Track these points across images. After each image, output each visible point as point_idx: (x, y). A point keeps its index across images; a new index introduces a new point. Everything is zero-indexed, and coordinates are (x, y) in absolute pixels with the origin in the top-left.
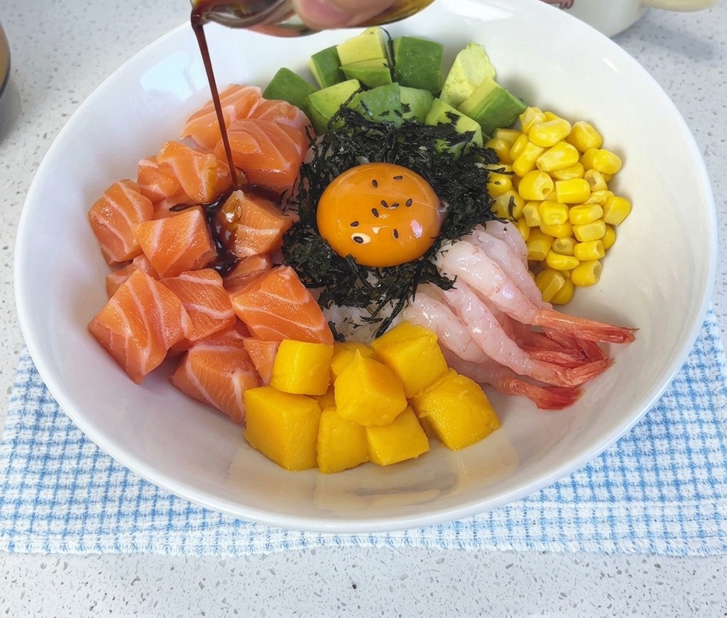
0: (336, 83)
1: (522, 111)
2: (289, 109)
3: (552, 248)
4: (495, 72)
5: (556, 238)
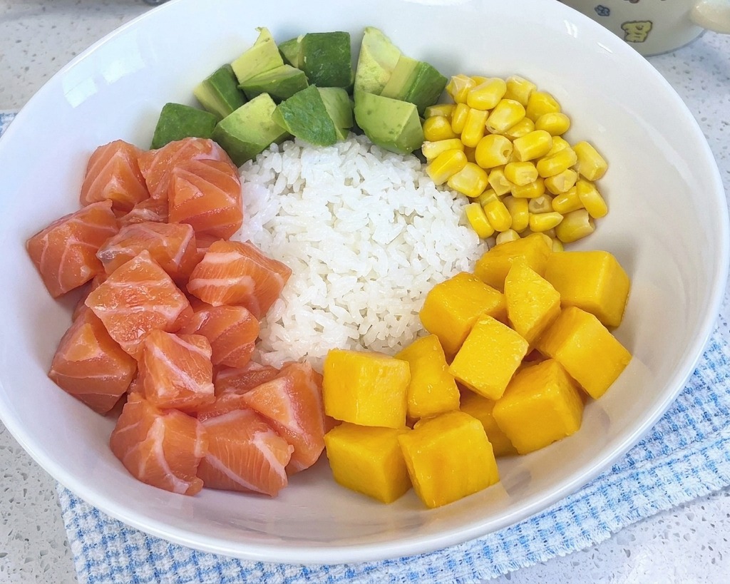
3: (530, 211)
5: (530, 199)
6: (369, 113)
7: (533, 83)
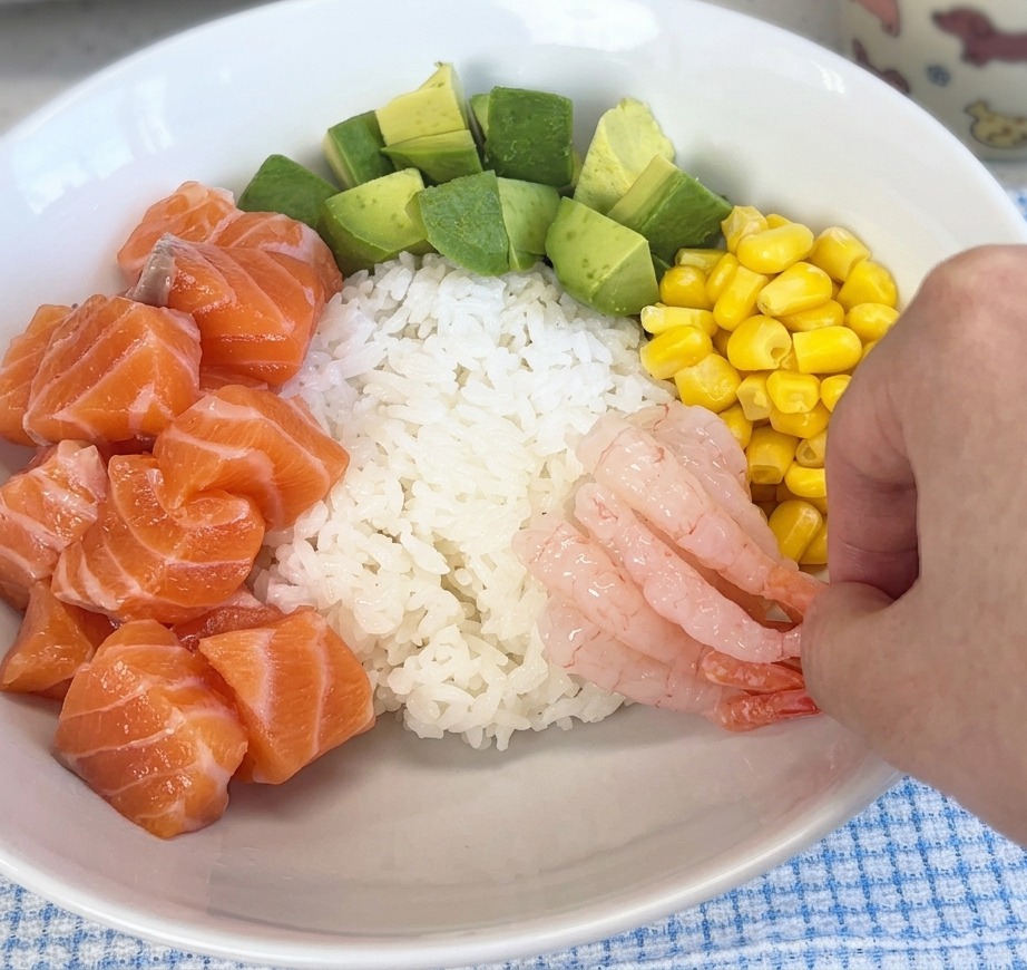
0: (376, 177)
1: (726, 215)
2: (289, 228)
3: (795, 459)
4: (673, 148)
5: (800, 440)
6: (570, 236)
7: (864, 245)
